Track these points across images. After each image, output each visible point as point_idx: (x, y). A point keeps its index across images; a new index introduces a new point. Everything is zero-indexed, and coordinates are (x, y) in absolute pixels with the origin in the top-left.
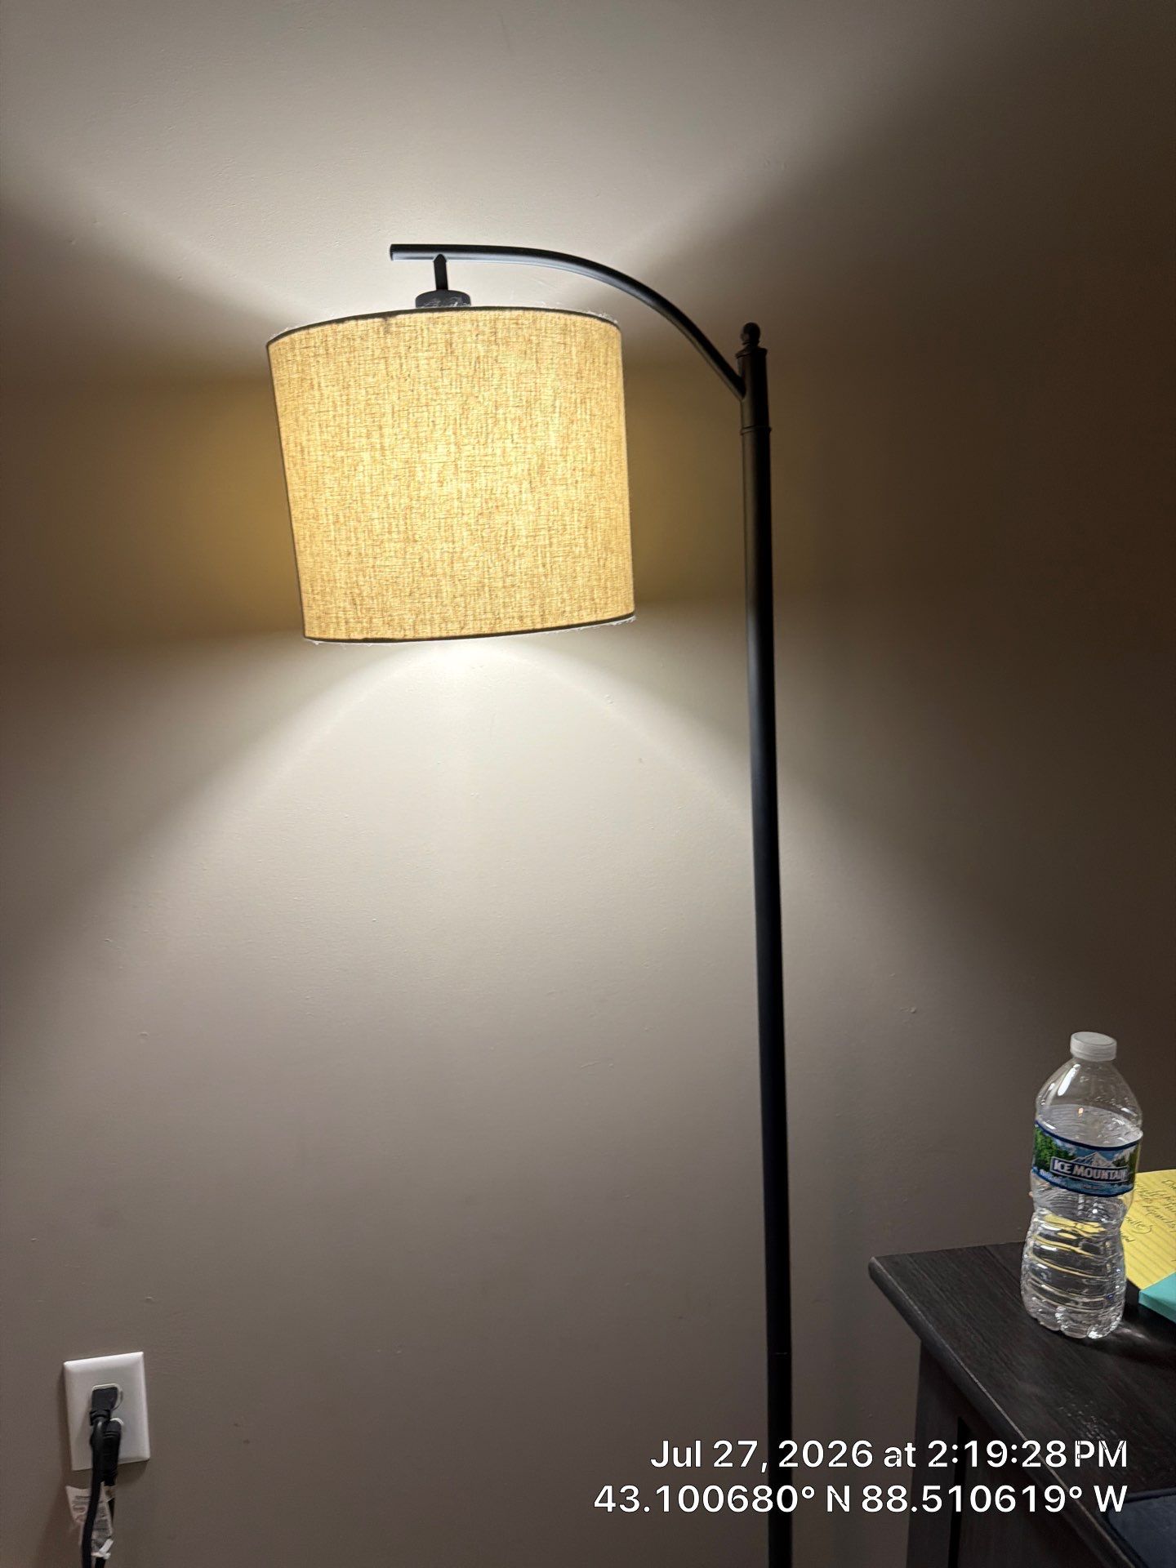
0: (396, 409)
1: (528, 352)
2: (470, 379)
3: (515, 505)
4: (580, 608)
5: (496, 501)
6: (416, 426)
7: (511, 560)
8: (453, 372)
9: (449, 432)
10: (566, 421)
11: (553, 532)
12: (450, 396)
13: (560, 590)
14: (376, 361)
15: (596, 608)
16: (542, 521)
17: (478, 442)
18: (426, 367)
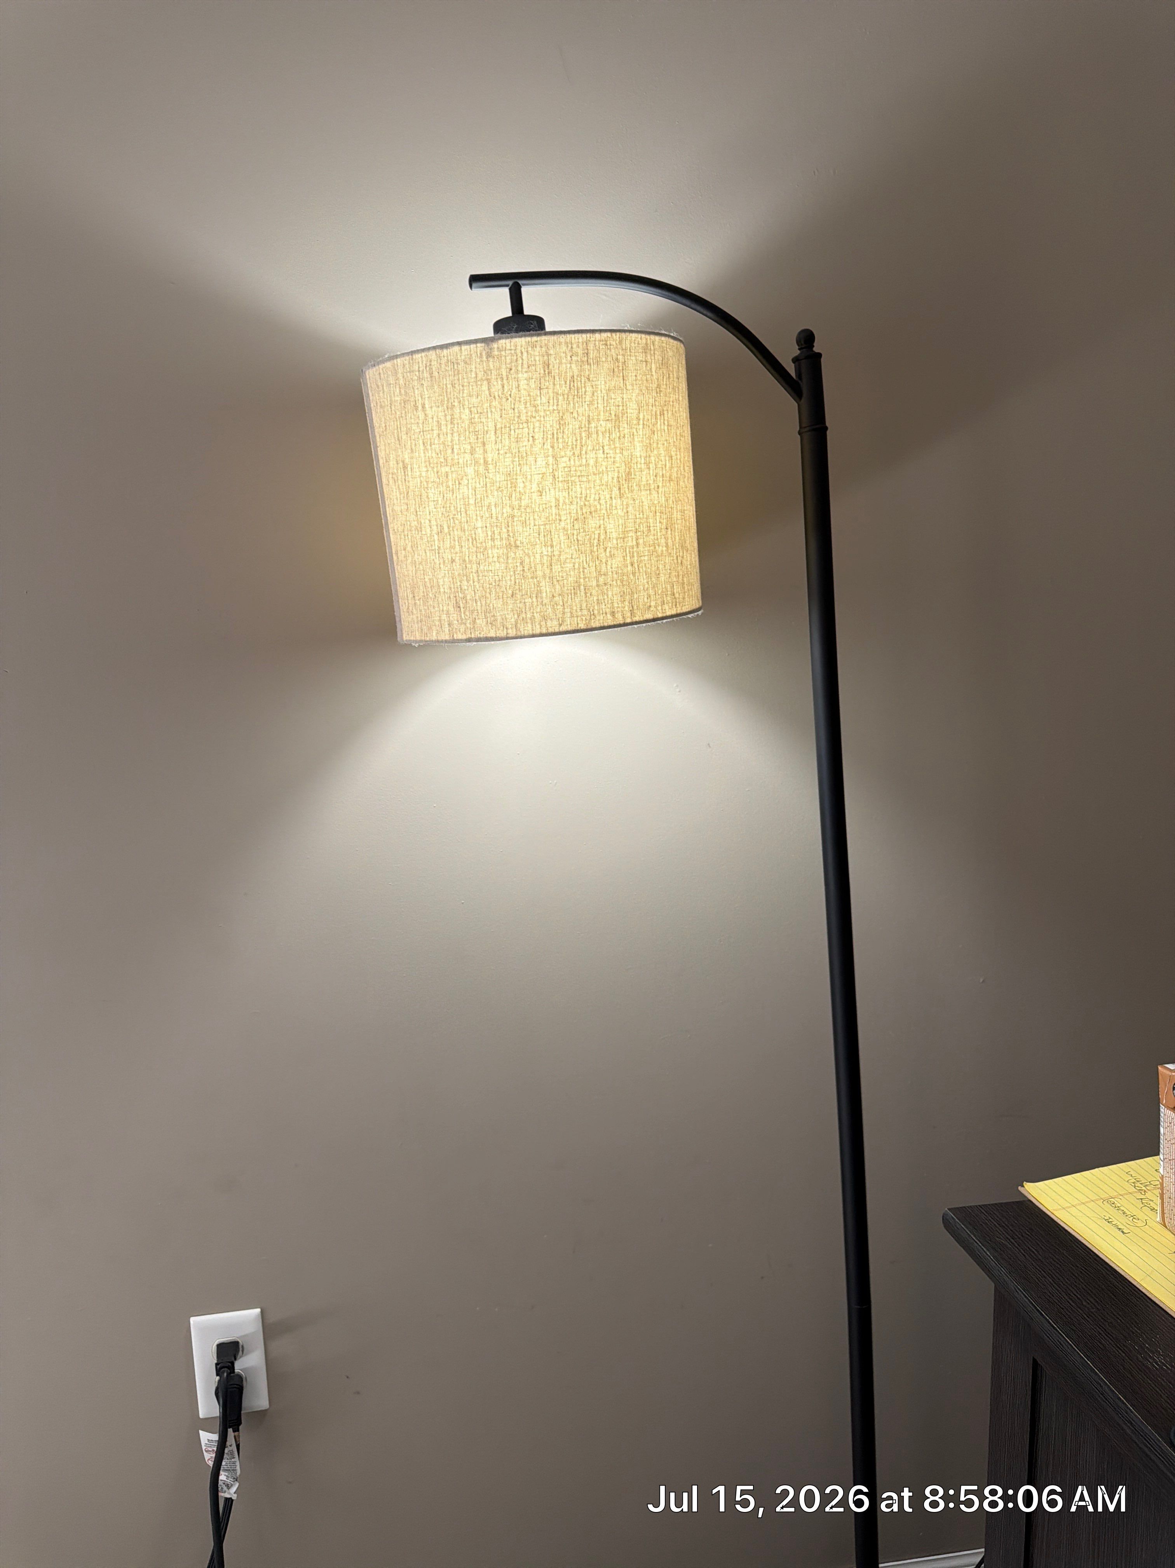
0: (499, 426)
1: (616, 370)
2: (566, 396)
3: (606, 510)
4: (663, 603)
5: (590, 507)
6: (517, 442)
7: (604, 561)
8: (551, 391)
9: (548, 446)
10: (648, 432)
11: (639, 534)
12: (548, 413)
13: (646, 586)
14: (479, 383)
15: (676, 602)
16: (631, 526)
17: (574, 453)
18: (525, 387)
